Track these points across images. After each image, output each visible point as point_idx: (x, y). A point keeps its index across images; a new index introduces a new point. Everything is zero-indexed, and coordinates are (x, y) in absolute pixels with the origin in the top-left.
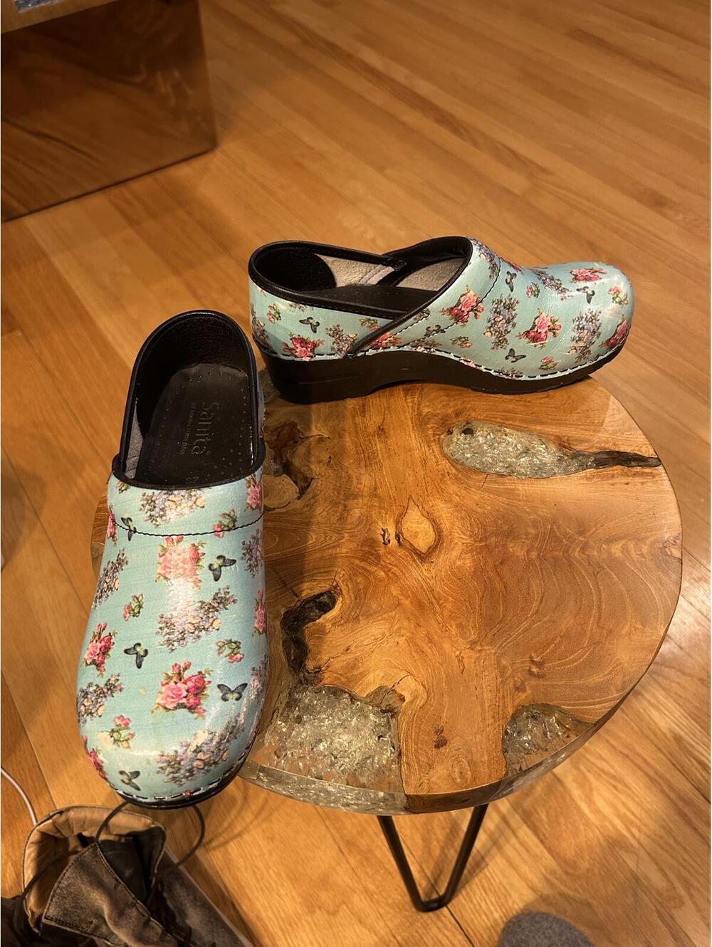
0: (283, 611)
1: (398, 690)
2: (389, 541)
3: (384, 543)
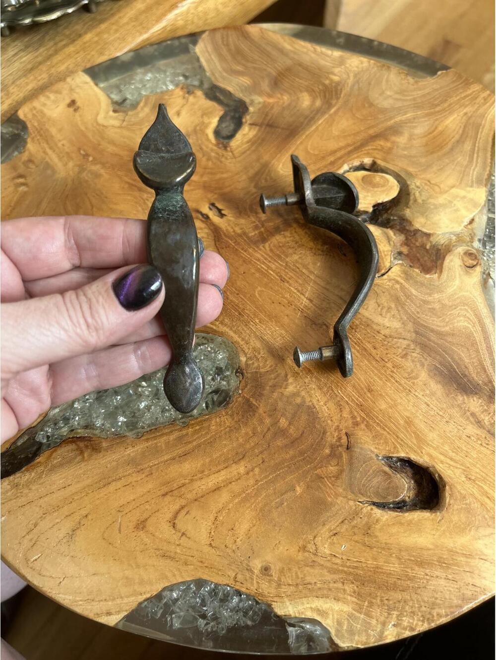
0: (251, 109)
1: (121, 114)
2: (210, 209)
3: (213, 205)
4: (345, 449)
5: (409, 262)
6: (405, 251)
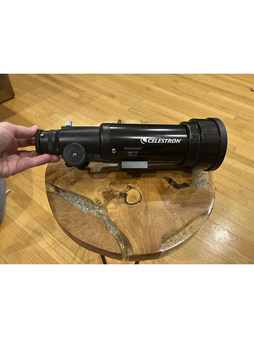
0: (175, 189)
5: (108, 191)
6: (111, 193)
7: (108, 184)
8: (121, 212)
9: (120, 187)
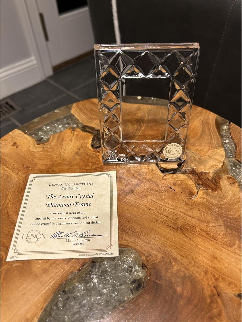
4: (217, 296)
5: (205, 187)
6: (201, 183)
7: (197, 197)
8: (204, 151)
9: (180, 180)
